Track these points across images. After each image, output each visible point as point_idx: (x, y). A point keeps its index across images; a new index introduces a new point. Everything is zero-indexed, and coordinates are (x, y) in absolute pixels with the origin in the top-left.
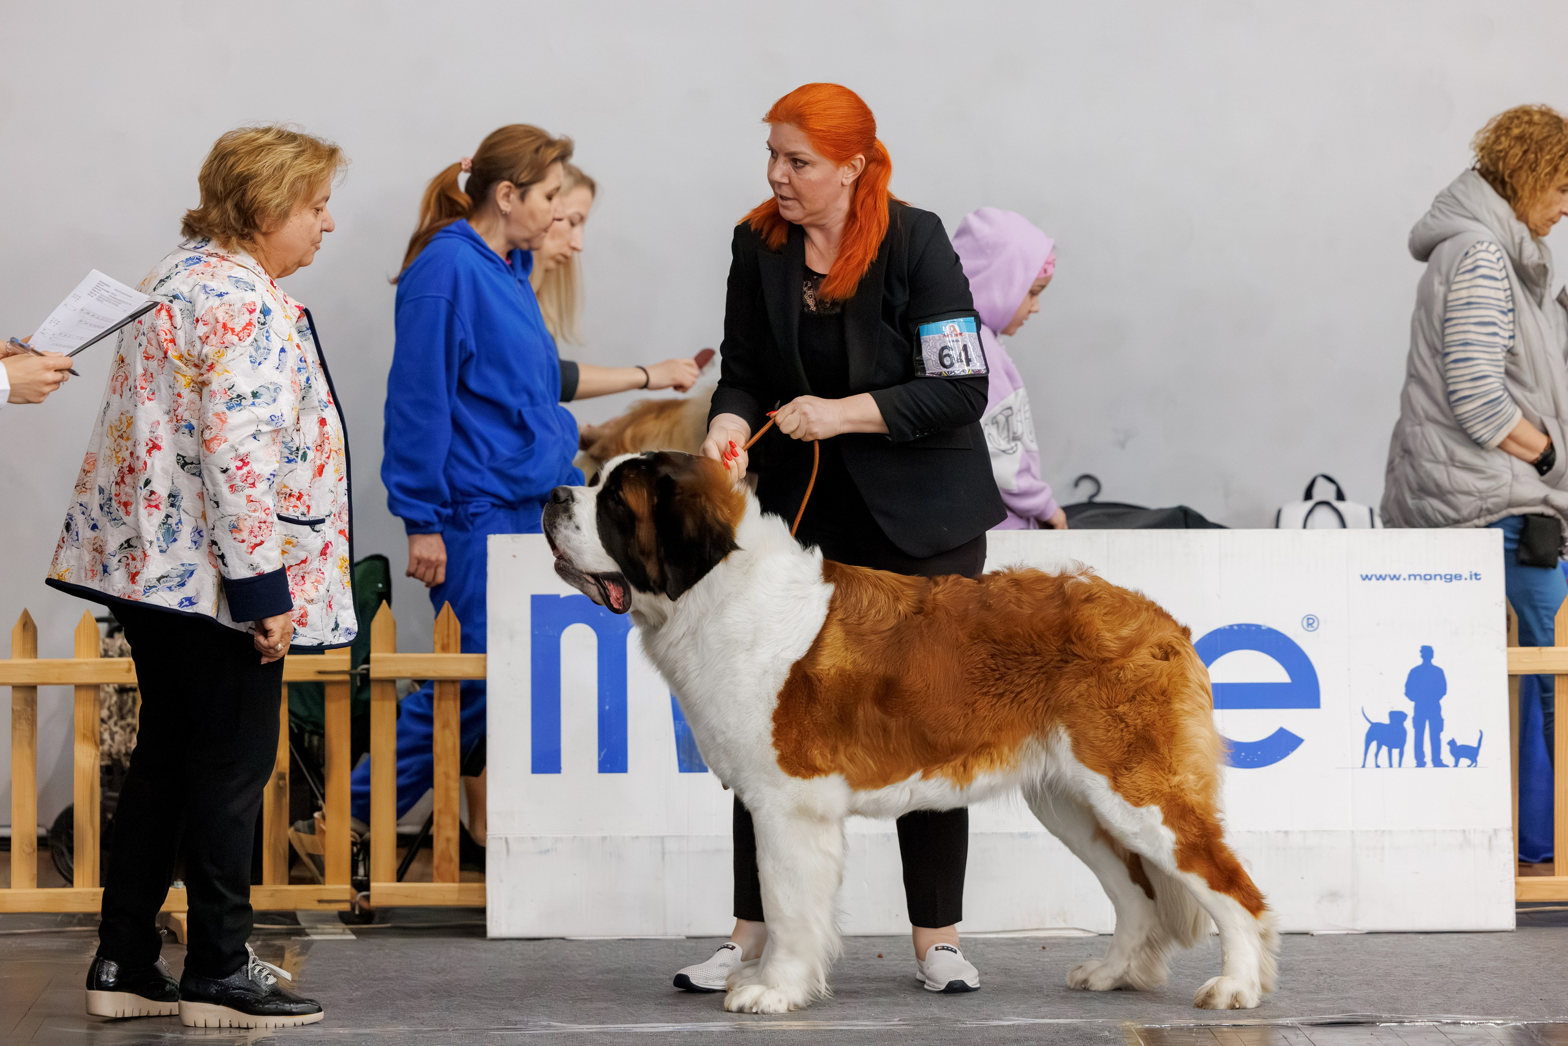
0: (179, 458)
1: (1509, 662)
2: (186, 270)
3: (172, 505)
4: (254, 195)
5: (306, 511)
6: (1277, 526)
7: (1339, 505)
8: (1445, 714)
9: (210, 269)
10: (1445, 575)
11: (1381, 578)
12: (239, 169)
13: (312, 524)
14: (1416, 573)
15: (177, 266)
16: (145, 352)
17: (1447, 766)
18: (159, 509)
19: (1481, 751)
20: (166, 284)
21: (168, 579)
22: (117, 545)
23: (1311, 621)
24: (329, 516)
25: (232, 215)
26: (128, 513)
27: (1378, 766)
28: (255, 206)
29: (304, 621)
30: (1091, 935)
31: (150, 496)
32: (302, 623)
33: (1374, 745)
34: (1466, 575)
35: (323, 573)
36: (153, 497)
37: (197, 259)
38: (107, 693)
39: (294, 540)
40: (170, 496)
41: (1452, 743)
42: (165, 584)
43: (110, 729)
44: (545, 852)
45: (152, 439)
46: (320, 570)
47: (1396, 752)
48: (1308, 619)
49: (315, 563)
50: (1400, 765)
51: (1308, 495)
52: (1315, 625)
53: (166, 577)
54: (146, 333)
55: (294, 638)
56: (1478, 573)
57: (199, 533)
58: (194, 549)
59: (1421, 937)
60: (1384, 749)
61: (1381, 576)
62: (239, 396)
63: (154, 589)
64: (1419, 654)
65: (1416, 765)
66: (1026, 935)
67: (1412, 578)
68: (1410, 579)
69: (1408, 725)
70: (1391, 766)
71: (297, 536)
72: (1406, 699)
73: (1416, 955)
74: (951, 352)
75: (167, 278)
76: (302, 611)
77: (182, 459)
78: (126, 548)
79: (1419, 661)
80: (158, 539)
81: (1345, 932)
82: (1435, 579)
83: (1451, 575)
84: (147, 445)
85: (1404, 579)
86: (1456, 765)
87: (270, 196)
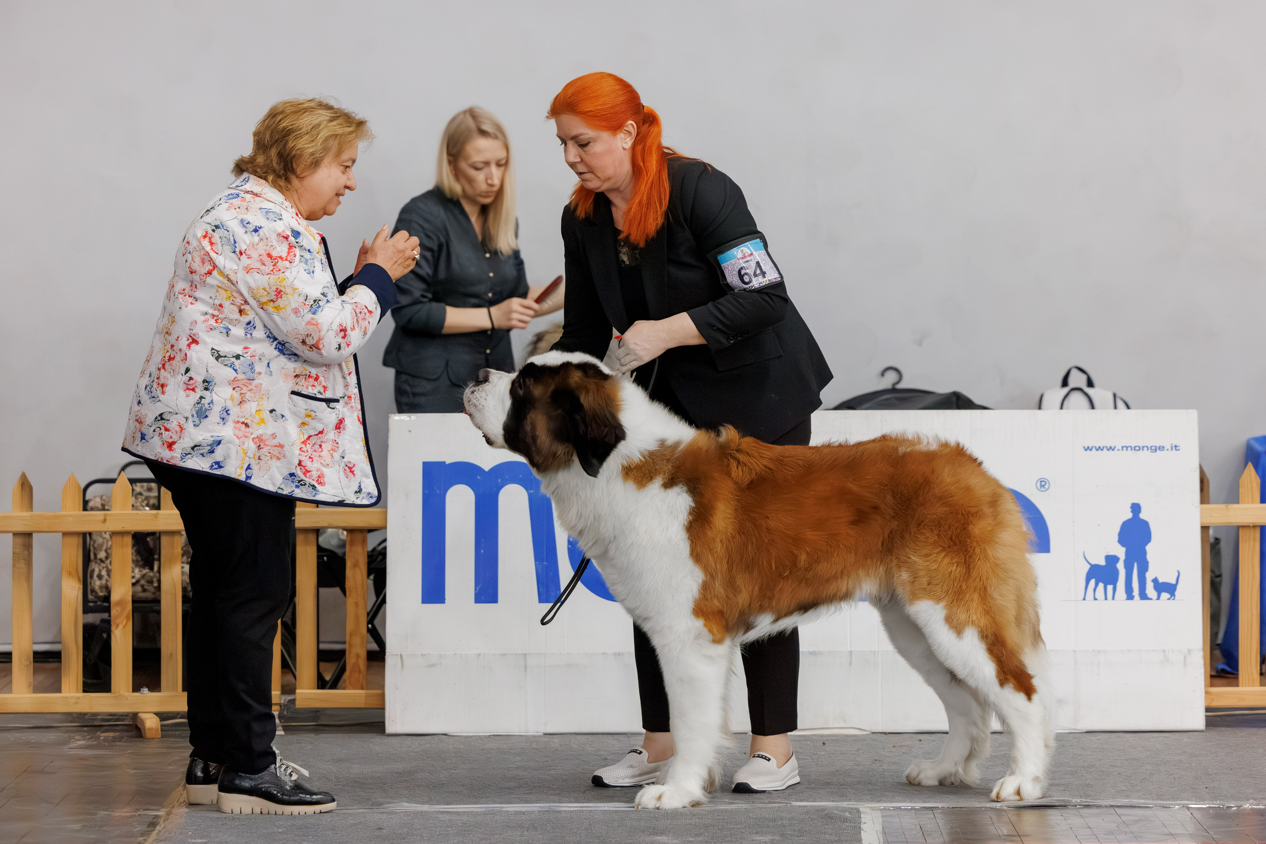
0: (213, 351)
1: (1202, 517)
2: (226, 202)
3: (206, 389)
4: (293, 144)
5: (322, 391)
6: (1040, 408)
7: (1089, 391)
8: (1149, 557)
9: (245, 204)
10: (1151, 447)
11: (1099, 449)
12: (284, 124)
13: (328, 401)
14: (1127, 446)
15: (220, 199)
16: (190, 267)
17: (1151, 599)
18: (195, 392)
19: (1178, 587)
20: (210, 214)
21: (201, 447)
22: (153, 419)
23: (1043, 483)
24: (343, 397)
25: (275, 159)
26: (163, 393)
27: (1095, 599)
28: (294, 152)
29: (322, 481)
30: (865, 733)
31: (189, 381)
32: (321, 483)
33: (1093, 582)
34: (1168, 446)
35: (337, 443)
36: (191, 382)
37: (236, 194)
38: (105, 538)
39: (313, 414)
40: (204, 381)
41: (1155, 581)
42: (197, 451)
43: (107, 567)
44: (432, 666)
45: (191, 335)
46: (335, 441)
47: (1110, 588)
48: (1041, 481)
49: (331, 435)
50: (1113, 598)
51: (1065, 383)
52: (1046, 486)
53: (199, 446)
54: (191, 251)
55: (316, 494)
56: (1178, 445)
57: (226, 411)
58: (222, 424)
59: (1128, 735)
60: (1101, 585)
61: (1099, 447)
62: (315, 301)
63: (189, 456)
64: (1130, 510)
65: (1125, 598)
66: (814, 733)
67: (1125, 449)
68: (1122, 450)
69: (1120, 566)
70: (1106, 599)
71: (315, 410)
72: (1119, 546)
73: (1119, 750)
74: (747, 271)
75: (211, 208)
76: (319, 473)
77: (216, 352)
78: (159, 420)
79: (1129, 515)
80: (193, 416)
81: (1069, 731)
82: (1143, 450)
83: (1156, 447)
84: (188, 340)
85: (1118, 450)
86: (1158, 598)
87: (305, 146)
